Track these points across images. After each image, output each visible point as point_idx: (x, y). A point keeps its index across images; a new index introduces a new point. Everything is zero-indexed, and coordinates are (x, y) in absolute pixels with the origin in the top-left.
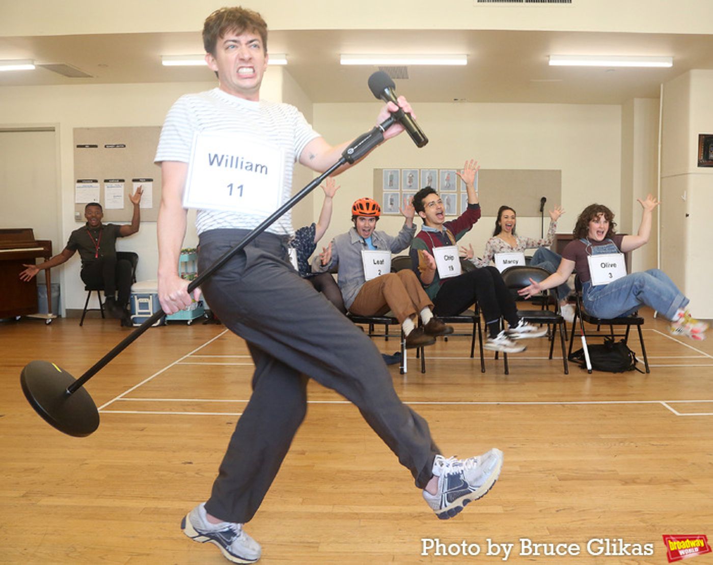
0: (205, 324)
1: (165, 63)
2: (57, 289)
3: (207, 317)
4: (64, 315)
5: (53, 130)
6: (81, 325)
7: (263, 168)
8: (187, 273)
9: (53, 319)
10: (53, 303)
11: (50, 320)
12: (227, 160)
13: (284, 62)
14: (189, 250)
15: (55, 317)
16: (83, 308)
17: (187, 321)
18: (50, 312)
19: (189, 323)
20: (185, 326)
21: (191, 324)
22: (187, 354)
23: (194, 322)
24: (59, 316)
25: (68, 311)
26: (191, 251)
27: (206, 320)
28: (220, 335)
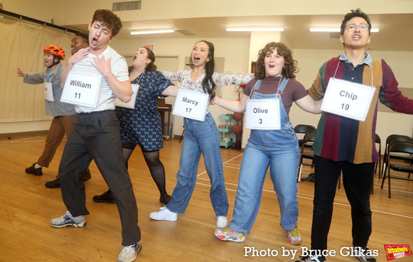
0: (233, 149)
1: (228, 30)
2: (171, 125)
3: (234, 146)
4: (173, 137)
5: (177, 57)
6: (180, 142)
7: (89, 86)
8: (227, 125)
9: (169, 138)
10: (170, 131)
11: (168, 139)
12: (76, 83)
13: (282, 30)
14: (229, 114)
15: (170, 137)
16: (181, 135)
17: (225, 147)
18: (168, 135)
19: (226, 148)
20: (224, 149)
21: (227, 148)
22: (225, 162)
23: (228, 148)
24: (171, 137)
25: (175, 136)
26: (230, 115)
27: (233, 148)
28: (240, 155)
